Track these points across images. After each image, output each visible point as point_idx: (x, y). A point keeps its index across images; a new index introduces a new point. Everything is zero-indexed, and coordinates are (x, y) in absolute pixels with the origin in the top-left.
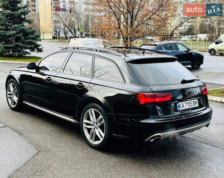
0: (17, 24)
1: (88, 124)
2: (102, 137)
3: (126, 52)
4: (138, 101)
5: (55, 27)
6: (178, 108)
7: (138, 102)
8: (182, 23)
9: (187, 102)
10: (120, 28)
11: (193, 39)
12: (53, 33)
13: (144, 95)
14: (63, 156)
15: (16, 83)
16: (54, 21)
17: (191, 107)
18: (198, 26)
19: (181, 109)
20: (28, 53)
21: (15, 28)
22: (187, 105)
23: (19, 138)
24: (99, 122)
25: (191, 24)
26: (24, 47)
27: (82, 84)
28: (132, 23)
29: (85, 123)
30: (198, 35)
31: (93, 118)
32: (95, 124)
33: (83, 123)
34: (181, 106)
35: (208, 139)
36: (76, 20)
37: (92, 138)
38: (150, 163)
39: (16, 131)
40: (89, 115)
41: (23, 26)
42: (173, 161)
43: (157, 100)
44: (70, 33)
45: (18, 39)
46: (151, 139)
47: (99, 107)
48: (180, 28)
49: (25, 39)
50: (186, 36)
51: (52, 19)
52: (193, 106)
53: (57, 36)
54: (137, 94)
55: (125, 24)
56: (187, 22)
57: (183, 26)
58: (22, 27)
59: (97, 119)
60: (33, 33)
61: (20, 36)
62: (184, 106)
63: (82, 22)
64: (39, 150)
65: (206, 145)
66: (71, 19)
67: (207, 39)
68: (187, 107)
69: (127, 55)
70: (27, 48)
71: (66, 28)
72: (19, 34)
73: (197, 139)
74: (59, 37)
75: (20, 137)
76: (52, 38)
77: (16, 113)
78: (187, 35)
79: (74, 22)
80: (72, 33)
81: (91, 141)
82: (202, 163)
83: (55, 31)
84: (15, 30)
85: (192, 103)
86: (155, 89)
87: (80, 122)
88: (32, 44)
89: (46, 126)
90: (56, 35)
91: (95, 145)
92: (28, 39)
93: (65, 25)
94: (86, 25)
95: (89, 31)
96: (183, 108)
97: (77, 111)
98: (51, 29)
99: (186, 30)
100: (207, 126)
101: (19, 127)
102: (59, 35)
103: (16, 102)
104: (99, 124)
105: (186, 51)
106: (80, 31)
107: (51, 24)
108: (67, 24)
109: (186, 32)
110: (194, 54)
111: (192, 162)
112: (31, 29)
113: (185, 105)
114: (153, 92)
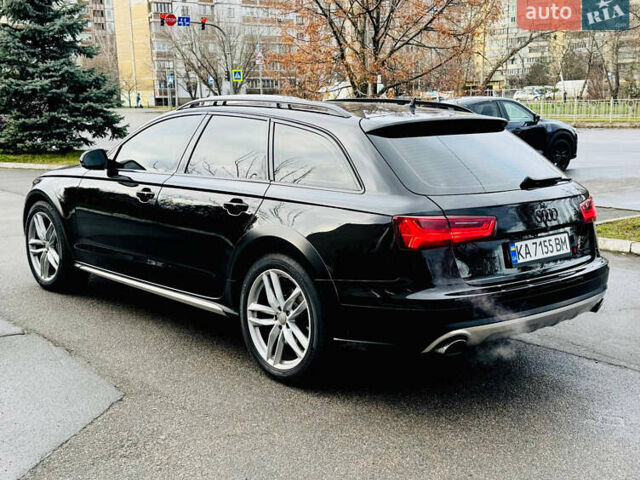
0: (53, 58)
1: (261, 315)
2: (302, 349)
3: (365, 108)
4: (401, 238)
5: (162, 71)
6: (514, 259)
7: (402, 242)
8: (515, 52)
9: (538, 241)
10: (343, 57)
11: (547, 95)
12: (157, 88)
13: (418, 221)
14: (193, 406)
15: (53, 213)
16: (159, 55)
17: (550, 255)
18: (560, 59)
19: (521, 261)
20: (86, 142)
21: (48, 70)
22: (539, 248)
23: (66, 360)
24: (294, 308)
25: (539, 55)
26: (74, 123)
27: (240, 201)
28: (376, 42)
29: (253, 311)
30: (559, 85)
31: (275, 296)
32: (283, 314)
33: (249, 314)
34: (523, 252)
35: (597, 348)
36: (219, 50)
37: (273, 353)
38: (439, 414)
39: (56, 344)
40: (264, 288)
41: (70, 64)
42: (504, 407)
43: (455, 235)
44: (204, 87)
45: (55, 102)
46: (440, 344)
47: (292, 263)
48: (510, 67)
49: (76, 100)
50: (525, 88)
51: (152, 48)
52: (555, 253)
53: (169, 97)
54: (399, 220)
55: (357, 46)
56: (526, 49)
57: (519, 61)
58: (66, 68)
59: (285, 299)
60: (97, 84)
61: (61, 94)
62: (530, 251)
63: (238, 55)
64: (125, 391)
65: (592, 364)
66: (207, 47)
67: (585, 94)
68: (540, 256)
69: (367, 116)
70: (82, 128)
71: (192, 74)
72: (58, 87)
73: (567, 349)
74: (174, 100)
75: (70, 359)
76: (153, 103)
77: (56, 298)
78: (530, 84)
79: (213, 55)
80: (209, 86)
81: (270, 362)
82: (584, 410)
83: (161, 82)
84: (46, 77)
85: (553, 243)
86: (448, 204)
87: (237, 310)
88: (97, 116)
89: (143, 329)
90: (166, 94)
91: (284, 372)
92: (84, 100)
93: (189, 64)
94: (248, 64)
95: (256, 81)
96: (529, 259)
97: (229, 280)
98: (152, 78)
99: (527, 72)
100: (595, 309)
101: (66, 333)
102: (173, 93)
103: (56, 267)
104: (292, 312)
105: (529, 123)
106: (233, 79)
107: (150, 64)
108: (194, 62)
109: (528, 77)
110: (550, 130)
111: (557, 408)
112: (91, 71)
113: (532, 248)
114: (444, 213)
